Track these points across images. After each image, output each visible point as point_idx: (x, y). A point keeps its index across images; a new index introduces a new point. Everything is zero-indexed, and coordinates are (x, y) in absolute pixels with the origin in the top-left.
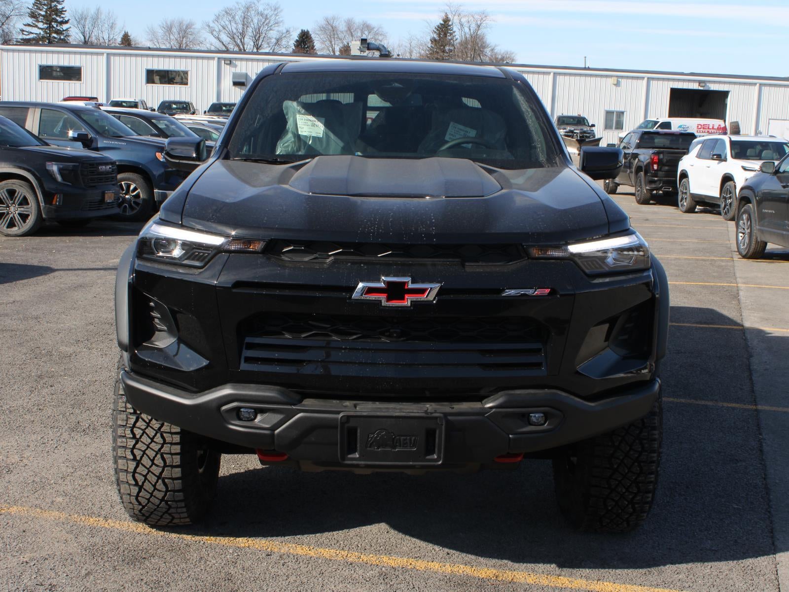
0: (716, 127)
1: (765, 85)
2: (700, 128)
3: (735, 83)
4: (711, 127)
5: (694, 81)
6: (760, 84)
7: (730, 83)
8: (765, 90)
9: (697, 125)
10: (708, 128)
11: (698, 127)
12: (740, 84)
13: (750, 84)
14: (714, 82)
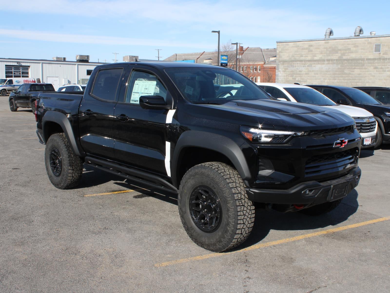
0: (31, 81)
1: (44, 63)
2: (25, 82)
3: (32, 63)
4: (29, 81)
5: (15, 62)
6: (42, 63)
7: (30, 62)
8: (44, 65)
9: (23, 81)
10: (28, 82)
11: (24, 81)
12: (34, 63)
13: (38, 63)
14: (23, 62)
